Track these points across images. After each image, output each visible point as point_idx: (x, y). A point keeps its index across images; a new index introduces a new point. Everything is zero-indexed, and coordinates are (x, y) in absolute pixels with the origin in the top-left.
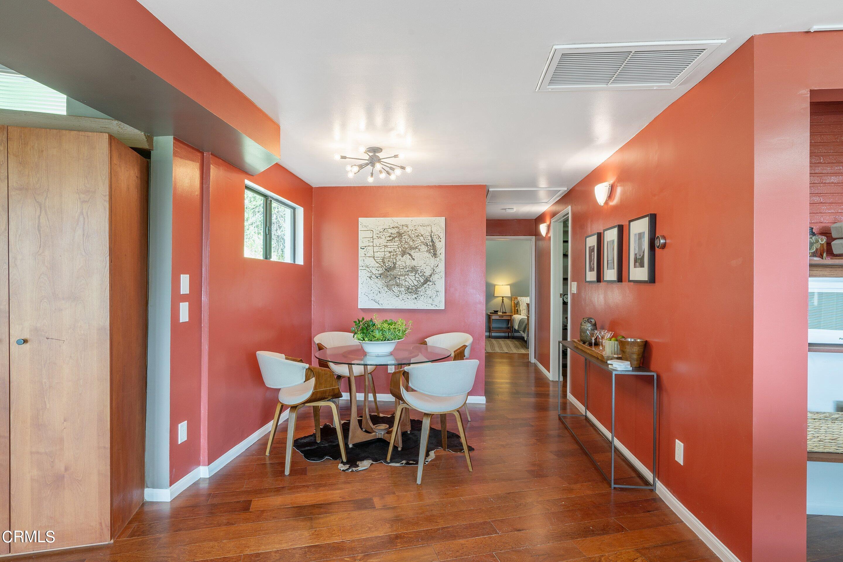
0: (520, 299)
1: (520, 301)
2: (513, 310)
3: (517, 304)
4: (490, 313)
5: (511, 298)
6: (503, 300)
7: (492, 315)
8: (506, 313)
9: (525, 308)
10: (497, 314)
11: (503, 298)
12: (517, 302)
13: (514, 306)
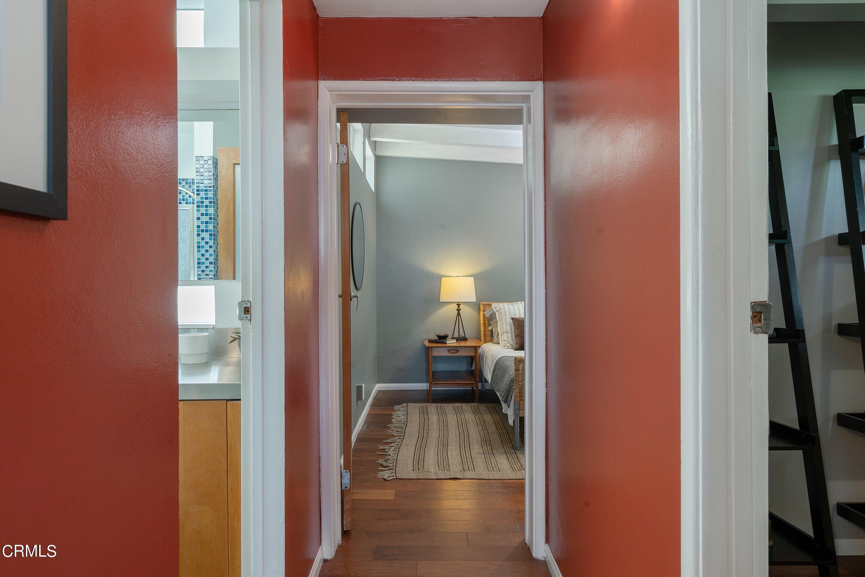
0: (498, 309)
1: (497, 311)
2: (482, 333)
3: (490, 320)
4: (430, 341)
5: (477, 306)
6: (459, 310)
7: (432, 347)
8: (465, 339)
9: (508, 327)
10: (443, 343)
11: (459, 305)
12: (492, 314)
13: (484, 324)
